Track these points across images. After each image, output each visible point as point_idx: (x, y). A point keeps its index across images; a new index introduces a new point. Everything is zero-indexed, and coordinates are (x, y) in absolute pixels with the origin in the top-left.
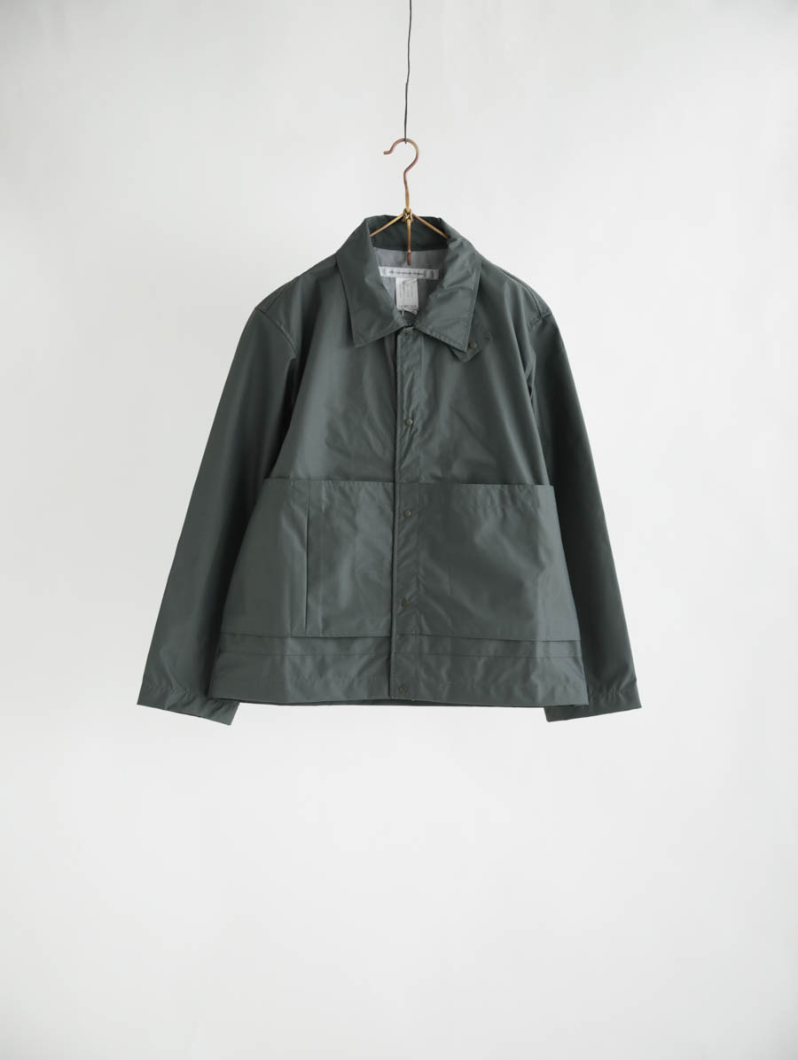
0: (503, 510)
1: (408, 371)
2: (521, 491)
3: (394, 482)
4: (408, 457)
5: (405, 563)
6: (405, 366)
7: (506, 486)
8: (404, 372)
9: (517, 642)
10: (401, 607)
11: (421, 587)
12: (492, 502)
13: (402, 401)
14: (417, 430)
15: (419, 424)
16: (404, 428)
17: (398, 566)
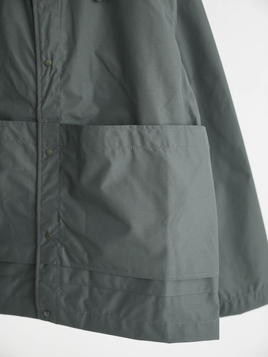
0: (133, 151)
1: (44, 10)
2: (150, 131)
3: (36, 121)
4: (48, 97)
5: (47, 199)
6: (42, 6)
7: (135, 126)
8: (41, 11)
9: (148, 281)
10: (44, 239)
11: (61, 221)
12: (121, 144)
13: (41, 42)
14: (56, 71)
15: (58, 66)
16: (45, 68)
17: (42, 200)
